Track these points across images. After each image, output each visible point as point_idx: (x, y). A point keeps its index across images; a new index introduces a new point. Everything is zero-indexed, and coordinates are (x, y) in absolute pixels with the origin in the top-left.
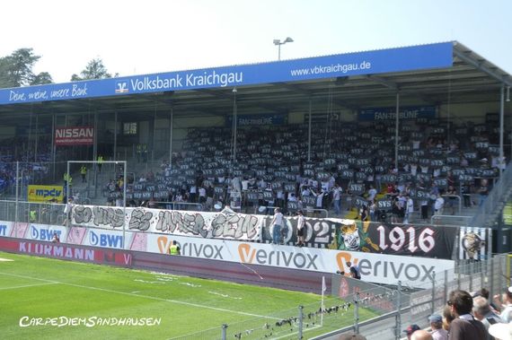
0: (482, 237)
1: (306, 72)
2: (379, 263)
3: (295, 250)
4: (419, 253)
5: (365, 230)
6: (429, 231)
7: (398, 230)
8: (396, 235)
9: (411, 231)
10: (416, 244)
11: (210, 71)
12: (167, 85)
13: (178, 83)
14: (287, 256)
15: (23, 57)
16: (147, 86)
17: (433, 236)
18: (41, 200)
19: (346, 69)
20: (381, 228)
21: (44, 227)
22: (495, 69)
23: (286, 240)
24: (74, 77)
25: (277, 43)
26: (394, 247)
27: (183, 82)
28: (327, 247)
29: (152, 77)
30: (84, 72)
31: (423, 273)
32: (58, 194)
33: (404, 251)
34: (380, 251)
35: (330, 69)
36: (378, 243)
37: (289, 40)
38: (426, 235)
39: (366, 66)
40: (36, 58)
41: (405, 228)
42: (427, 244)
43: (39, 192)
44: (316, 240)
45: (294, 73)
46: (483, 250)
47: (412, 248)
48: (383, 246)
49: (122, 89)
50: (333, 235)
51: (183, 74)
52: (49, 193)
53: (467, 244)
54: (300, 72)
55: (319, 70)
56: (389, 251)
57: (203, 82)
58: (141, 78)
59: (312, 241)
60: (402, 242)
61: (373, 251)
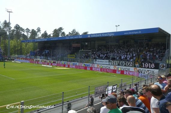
0: (165, 65)
1: (127, 33)
2: (143, 70)
3: (126, 67)
4: (151, 68)
5: (140, 63)
6: (154, 64)
7: (147, 64)
8: (146, 65)
9: (150, 64)
10: (151, 66)
11: (107, 33)
12: (98, 36)
13: (101, 35)
14: (124, 68)
15: (61, 29)
16: (94, 36)
17: (154, 65)
18: (71, 58)
19: (136, 33)
20: (143, 63)
21: (73, 63)
22: (166, 32)
23: (123, 65)
24: (69, 33)
25: (116, 26)
26: (146, 67)
27: (102, 35)
28: (132, 67)
29: (95, 34)
30: (72, 32)
31: (152, 72)
32: (74, 57)
33: (148, 68)
34: (143, 68)
35: (132, 33)
36: (143, 66)
37: (119, 26)
38: (153, 65)
39: (140, 32)
40: (63, 29)
41: (148, 63)
42: (153, 66)
43: (70, 56)
44: (130, 65)
45: (125, 33)
46: (165, 67)
47: (150, 67)
48: (144, 67)
49: (89, 37)
50: (133, 65)
51: (102, 34)
52: (72, 56)
53: (161, 66)
54: (126, 33)
55: (130, 33)
56: (145, 68)
57: (106, 35)
58: (93, 34)
59: (129, 66)
60: (148, 66)
61: (142, 68)
